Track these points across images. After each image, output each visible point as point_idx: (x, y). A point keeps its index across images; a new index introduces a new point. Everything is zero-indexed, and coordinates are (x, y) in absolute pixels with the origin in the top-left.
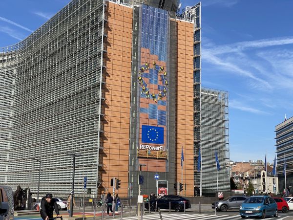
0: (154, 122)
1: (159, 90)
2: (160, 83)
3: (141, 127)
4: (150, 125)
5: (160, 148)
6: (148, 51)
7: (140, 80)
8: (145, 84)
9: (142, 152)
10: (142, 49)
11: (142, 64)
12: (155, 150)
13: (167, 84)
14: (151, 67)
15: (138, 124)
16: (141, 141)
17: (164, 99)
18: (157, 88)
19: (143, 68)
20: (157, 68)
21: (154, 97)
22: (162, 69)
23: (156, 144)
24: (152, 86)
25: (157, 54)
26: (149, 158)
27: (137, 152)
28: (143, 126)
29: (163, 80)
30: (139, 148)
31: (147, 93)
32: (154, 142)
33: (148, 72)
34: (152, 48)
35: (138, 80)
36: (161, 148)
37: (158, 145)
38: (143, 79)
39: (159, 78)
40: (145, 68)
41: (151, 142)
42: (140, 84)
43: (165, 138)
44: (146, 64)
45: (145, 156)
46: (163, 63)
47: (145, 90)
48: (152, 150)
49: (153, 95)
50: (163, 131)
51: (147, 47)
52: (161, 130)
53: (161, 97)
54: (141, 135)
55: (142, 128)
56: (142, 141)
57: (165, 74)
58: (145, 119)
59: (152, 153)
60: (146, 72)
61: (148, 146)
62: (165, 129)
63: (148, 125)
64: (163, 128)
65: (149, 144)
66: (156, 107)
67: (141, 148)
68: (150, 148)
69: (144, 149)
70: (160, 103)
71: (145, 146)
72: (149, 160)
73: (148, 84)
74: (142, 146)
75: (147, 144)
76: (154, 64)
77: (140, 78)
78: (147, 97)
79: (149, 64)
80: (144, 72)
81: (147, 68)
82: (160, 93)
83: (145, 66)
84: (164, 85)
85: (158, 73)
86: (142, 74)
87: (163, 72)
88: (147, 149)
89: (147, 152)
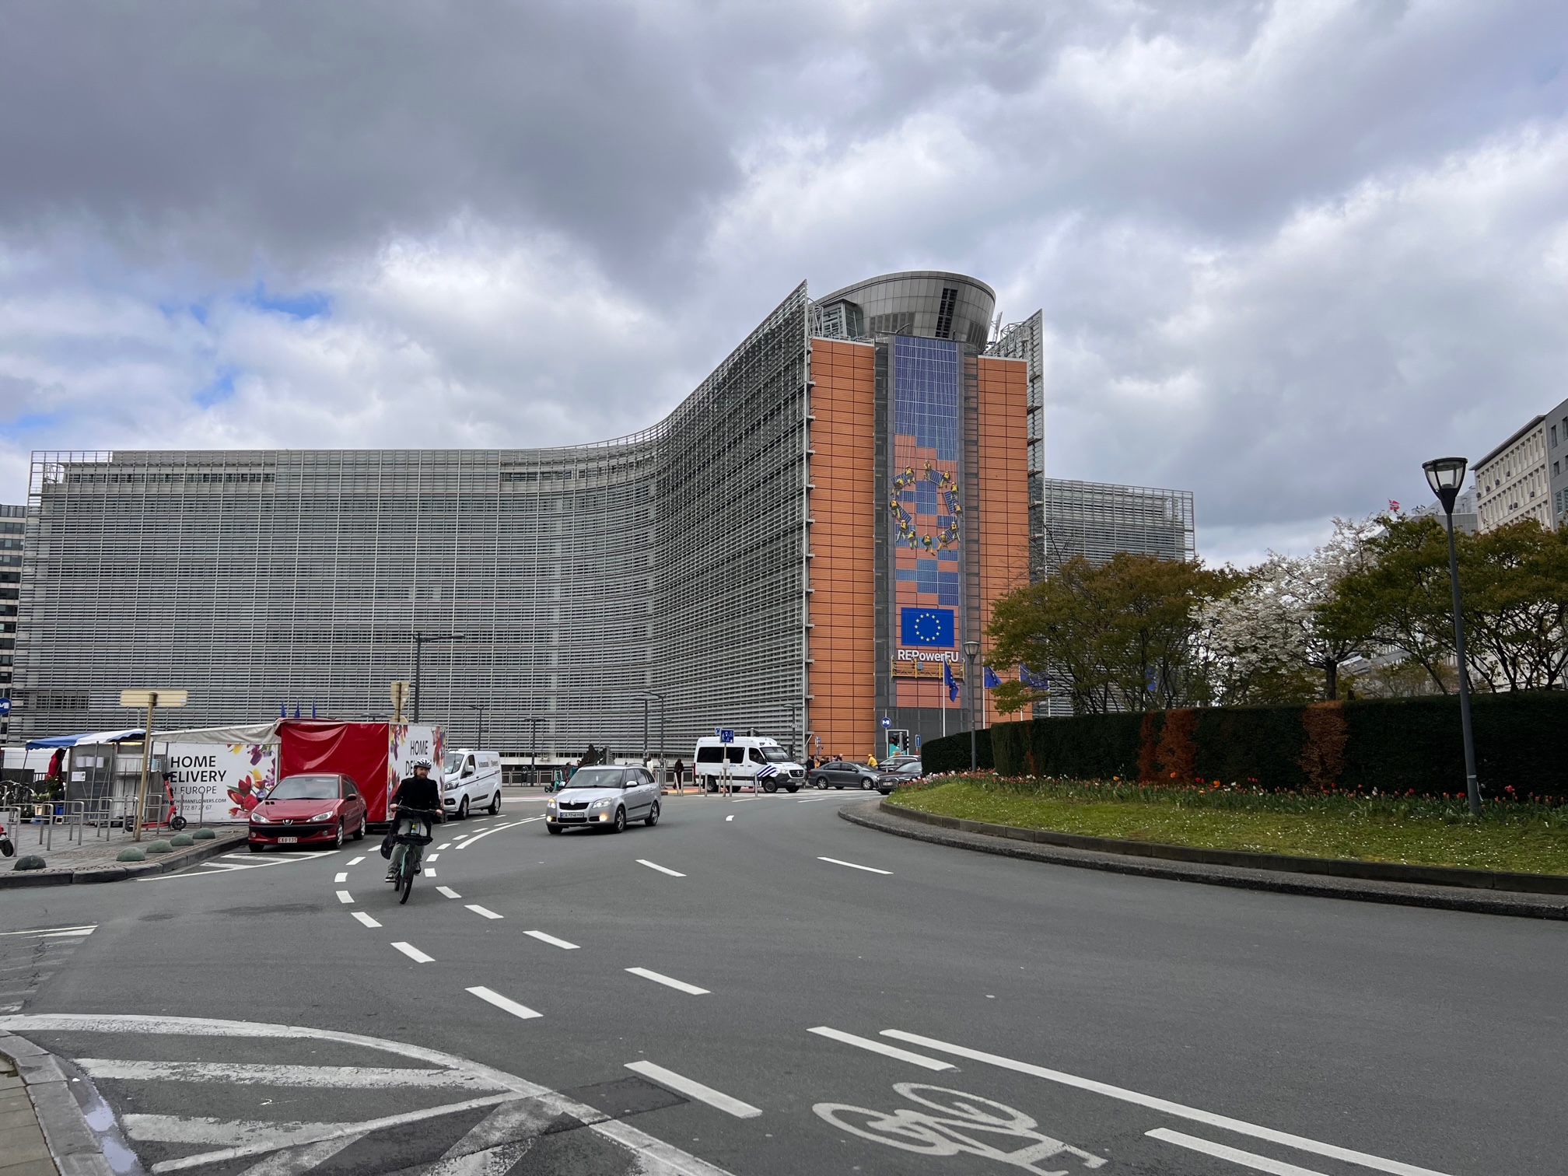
0: (930, 600)
1: (939, 526)
2: (942, 511)
3: (899, 611)
4: (919, 607)
5: (944, 656)
6: (911, 440)
7: (894, 508)
9: (901, 666)
10: (897, 437)
11: (898, 472)
12: (935, 661)
13: (958, 513)
14: (921, 476)
15: (891, 606)
16: (899, 641)
17: (953, 546)
18: (935, 522)
19: (901, 481)
20: (934, 478)
22: (945, 479)
23: (936, 648)
24: (923, 518)
25: (932, 444)
26: (919, 679)
27: (892, 667)
28: (903, 609)
29: (949, 504)
30: (896, 659)
31: (910, 535)
32: (931, 643)
33: (913, 488)
34: (921, 432)
35: (890, 509)
36: (947, 657)
37: (940, 648)
38: (901, 504)
39: (940, 499)
40: (905, 481)
41: (924, 643)
42: (895, 516)
43: (957, 634)
44: (909, 472)
45: (909, 675)
46: (949, 466)
47: (905, 531)
48: (926, 661)
49: (926, 541)
50: (952, 617)
51: (911, 431)
52: (947, 617)
53: (945, 541)
54: (899, 631)
55: (903, 615)
56: (904, 643)
57: (955, 489)
58: (907, 594)
59: (927, 667)
60: (907, 489)
61: (915, 653)
62: (956, 614)
63: (915, 606)
64: (952, 611)
65: (919, 647)
66: (934, 565)
67: (901, 657)
68: (922, 657)
69: (907, 659)
70: (943, 557)
71: (909, 653)
72: (919, 683)
73: (913, 516)
74: (901, 653)
75: (915, 647)
76: (927, 470)
77: (893, 505)
78: (911, 545)
79: (914, 471)
80: (903, 490)
81: (909, 481)
82: (943, 533)
83: (904, 476)
84: (953, 515)
85: (938, 490)
86: (898, 494)
87: (949, 485)
88: (915, 660)
89: (916, 666)
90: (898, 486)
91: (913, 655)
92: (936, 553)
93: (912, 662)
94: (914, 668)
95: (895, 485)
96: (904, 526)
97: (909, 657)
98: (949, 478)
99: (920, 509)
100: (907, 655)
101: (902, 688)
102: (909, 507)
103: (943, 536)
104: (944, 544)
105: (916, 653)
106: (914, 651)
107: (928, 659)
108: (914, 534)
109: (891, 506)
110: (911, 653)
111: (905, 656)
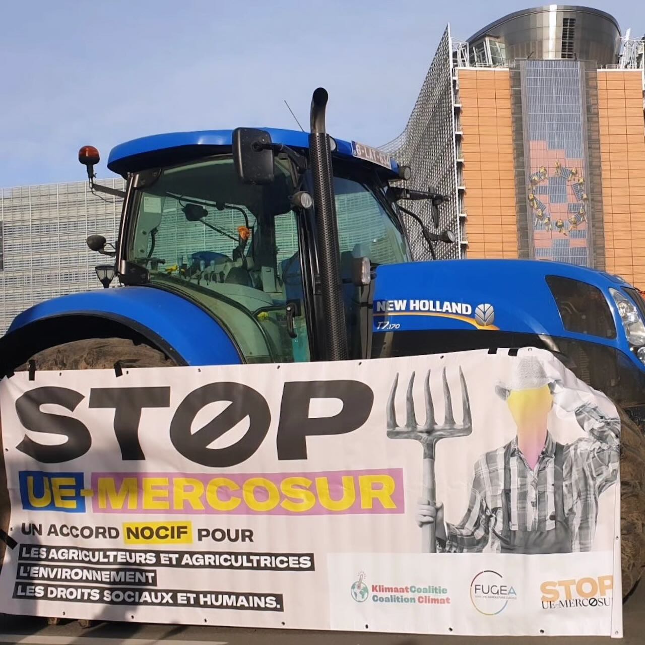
1: (570, 211)
2: (572, 199)
6: (544, 144)
7: (532, 200)
8: (541, 207)
10: (532, 142)
11: (534, 171)
13: (585, 200)
14: (552, 172)
17: (581, 227)
18: (566, 209)
19: (536, 178)
20: (564, 173)
21: (561, 227)
24: (556, 206)
25: (560, 147)
29: (577, 193)
33: (546, 183)
34: (552, 137)
35: (528, 201)
38: (537, 197)
39: (569, 190)
42: (532, 207)
44: (542, 170)
46: (576, 163)
49: (559, 224)
51: (543, 137)
53: (575, 223)
57: (581, 181)
60: (541, 184)
66: (566, 243)
70: (574, 236)
73: (547, 205)
76: (558, 167)
77: (531, 198)
78: (547, 228)
79: (547, 169)
80: (538, 185)
81: (543, 178)
82: (573, 217)
83: (538, 174)
84: (580, 202)
85: (567, 182)
86: (534, 188)
87: (577, 178)
90: (534, 182)
92: (567, 233)
95: (531, 181)
96: (540, 214)
98: (577, 173)
99: (554, 199)
102: (543, 198)
103: (573, 220)
104: (575, 225)
108: (549, 219)
109: (529, 198)
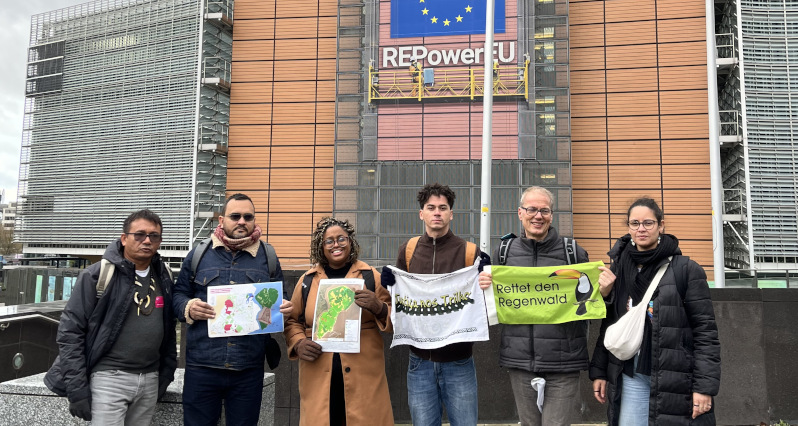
9: (389, 80)
12: (461, 64)
16: (385, 31)
23: (465, 38)
26: (426, 102)
27: (370, 82)
30: (378, 68)
32: (455, 30)
41: (439, 30)
45: (406, 96)
48: (442, 65)
59: (445, 78)
65: (428, 40)
67: (389, 61)
68: (435, 57)
69: (401, 64)
71: (405, 52)
72: (426, 110)
74: (390, 54)
75: (419, 40)
88: (419, 65)
89: (419, 77)
91: (415, 57)
93: (413, 71)
94: (415, 81)
97: (405, 60)
100: (402, 56)
101: (389, 122)
105: (420, 52)
106: (415, 49)
107: (447, 62)
110: (411, 52)
111: (397, 59)
